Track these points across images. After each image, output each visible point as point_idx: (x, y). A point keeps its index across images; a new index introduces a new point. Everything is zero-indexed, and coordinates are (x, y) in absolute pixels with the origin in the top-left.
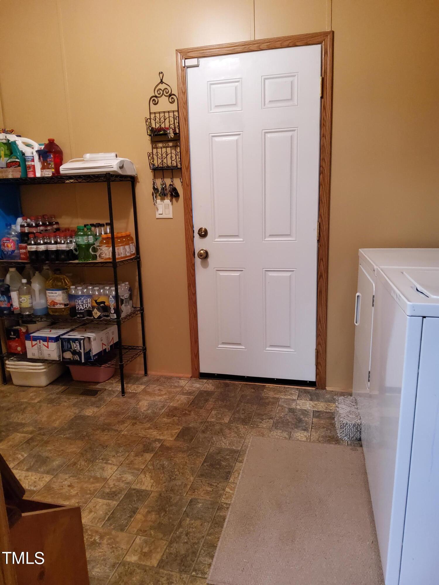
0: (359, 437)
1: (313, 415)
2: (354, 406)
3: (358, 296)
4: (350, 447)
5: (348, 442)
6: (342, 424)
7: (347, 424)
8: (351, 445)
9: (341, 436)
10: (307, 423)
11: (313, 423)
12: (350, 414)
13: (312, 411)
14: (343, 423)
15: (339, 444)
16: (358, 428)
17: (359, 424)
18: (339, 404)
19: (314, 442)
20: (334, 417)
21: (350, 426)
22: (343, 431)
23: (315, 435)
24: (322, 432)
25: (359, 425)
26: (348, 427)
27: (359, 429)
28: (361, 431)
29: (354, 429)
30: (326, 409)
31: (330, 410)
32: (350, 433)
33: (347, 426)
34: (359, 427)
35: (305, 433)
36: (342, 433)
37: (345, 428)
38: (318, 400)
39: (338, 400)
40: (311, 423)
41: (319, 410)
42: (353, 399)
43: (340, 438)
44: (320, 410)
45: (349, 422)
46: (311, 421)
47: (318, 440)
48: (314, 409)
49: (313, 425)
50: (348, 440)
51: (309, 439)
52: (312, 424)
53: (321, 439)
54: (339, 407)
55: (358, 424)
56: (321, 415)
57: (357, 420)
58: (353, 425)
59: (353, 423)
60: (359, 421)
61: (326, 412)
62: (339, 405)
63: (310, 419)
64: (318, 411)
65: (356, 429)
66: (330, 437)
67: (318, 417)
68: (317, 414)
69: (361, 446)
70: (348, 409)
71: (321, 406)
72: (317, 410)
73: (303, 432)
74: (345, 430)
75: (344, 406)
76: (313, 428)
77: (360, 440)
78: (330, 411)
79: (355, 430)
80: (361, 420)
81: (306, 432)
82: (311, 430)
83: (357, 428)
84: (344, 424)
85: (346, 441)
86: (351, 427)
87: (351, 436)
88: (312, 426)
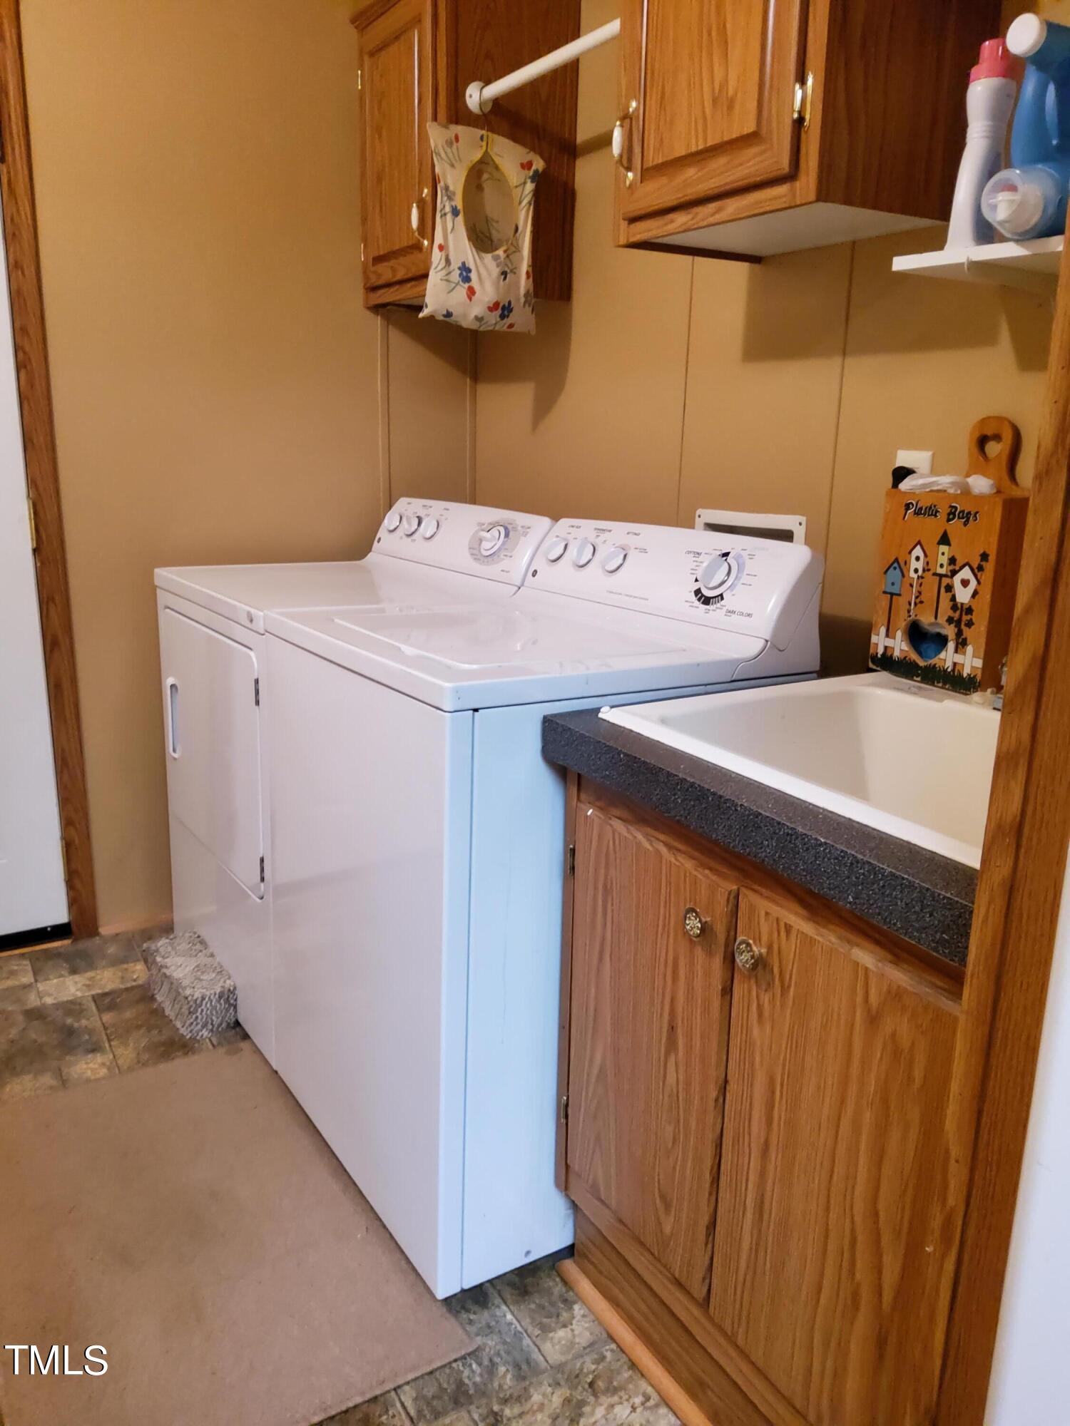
0: (233, 1020)
1: (97, 1007)
2: (201, 951)
3: (172, 686)
4: (221, 1051)
5: (210, 1040)
6: (191, 1003)
7: (203, 999)
8: (220, 1044)
9: (191, 1032)
10: (91, 1032)
11: (106, 1025)
12: (203, 973)
13: (90, 999)
14: (195, 998)
15: (194, 1053)
16: (229, 998)
17: (232, 989)
18: (163, 957)
19: (130, 1069)
20: (153, 995)
21: (211, 1001)
22: (197, 1018)
23: (126, 1054)
24: (140, 1039)
25: (232, 991)
26: (208, 1005)
27: (232, 1001)
28: (236, 1005)
29: (221, 1004)
30: (122, 983)
31: (135, 980)
32: (214, 1018)
33: (204, 1002)
34: (231, 996)
35: (99, 1058)
36: (195, 1023)
37: (200, 1010)
38: (91, 966)
39: (157, 951)
40: (102, 1029)
41: (107, 990)
42: (191, 937)
43: (188, 1037)
44: (108, 988)
45: (208, 993)
46: (99, 1023)
47: (139, 1062)
48: (93, 992)
49: (109, 1032)
50: (209, 1036)
51: (114, 1067)
52: (105, 1028)
53: (146, 1056)
54: (168, 965)
55: (229, 990)
56: (118, 1000)
57: (225, 982)
58: (217, 996)
59: (218, 992)
60: (228, 982)
61: (127, 989)
62: (166, 960)
63: (93, 1020)
64: (105, 994)
65: (225, 1003)
66: (163, 1044)
67: (111, 1007)
68: (106, 1001)
69: (246, 1036)
70: (193, 963)
71: (108, 979)
72: (100, 991)
73: (90, 1056)
74: (201, 1014)
75: (179, 960)
76: (113, 1037)
77: (237, 1024)
78: (134, 984)
79: (223, 1006)
80: (232, 978)
81: (99, 1055)
82: (110, 1046)
83: (227, 1000)
84: (196, 1000)
85: (207, 1040)
86: (213, 1003)
87: (216, 1021)
88: (107, 1034)
